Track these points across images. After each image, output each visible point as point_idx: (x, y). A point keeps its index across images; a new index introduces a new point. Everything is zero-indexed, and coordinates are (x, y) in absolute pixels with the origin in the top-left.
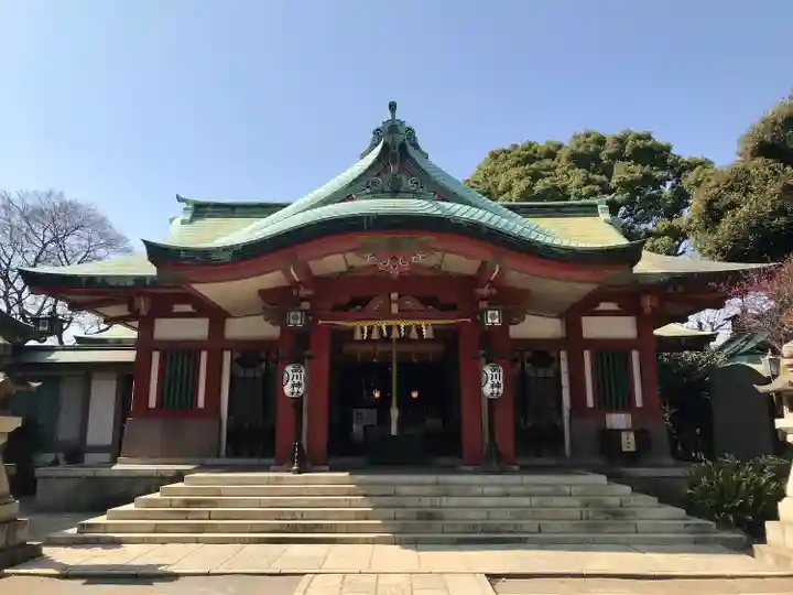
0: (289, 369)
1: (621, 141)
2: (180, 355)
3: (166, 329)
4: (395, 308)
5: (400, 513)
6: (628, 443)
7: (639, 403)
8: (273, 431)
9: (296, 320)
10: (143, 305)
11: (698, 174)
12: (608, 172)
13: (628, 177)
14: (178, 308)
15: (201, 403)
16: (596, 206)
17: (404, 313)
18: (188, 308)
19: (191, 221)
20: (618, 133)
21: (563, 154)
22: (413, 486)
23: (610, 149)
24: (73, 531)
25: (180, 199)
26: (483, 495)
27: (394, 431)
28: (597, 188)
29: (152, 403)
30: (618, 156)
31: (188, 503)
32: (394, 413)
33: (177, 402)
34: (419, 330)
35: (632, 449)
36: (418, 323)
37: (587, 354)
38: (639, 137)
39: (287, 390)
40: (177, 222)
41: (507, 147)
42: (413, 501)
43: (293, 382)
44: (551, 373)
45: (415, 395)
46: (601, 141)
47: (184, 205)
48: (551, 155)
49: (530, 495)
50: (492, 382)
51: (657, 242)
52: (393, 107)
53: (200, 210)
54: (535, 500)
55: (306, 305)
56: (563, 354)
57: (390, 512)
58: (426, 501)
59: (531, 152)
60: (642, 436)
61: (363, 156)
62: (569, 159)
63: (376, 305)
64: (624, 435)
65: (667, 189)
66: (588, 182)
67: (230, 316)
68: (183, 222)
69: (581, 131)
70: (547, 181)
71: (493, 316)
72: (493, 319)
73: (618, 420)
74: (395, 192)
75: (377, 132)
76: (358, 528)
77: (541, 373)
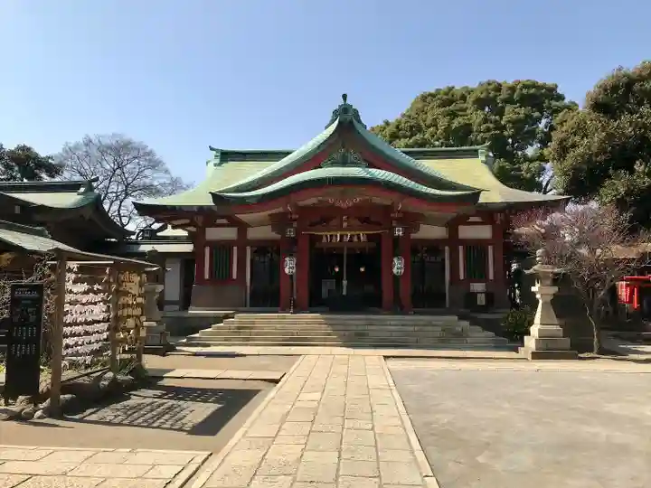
0: (287, 259)
1: (513, 89)
2: (222, 249)
3: (213, 234)
4: (345, 224)
5: (347, 333)
6: (481, 300)
7: (491, 277)
8: (278, 291)
9: (291, 233)
10: (200, 220)
11: (564, 116)
12: (501, 113)
13: (514, 117)
14: (219, 221)
15: (235, 277)
16: (476, 151)
17: (349, 228)
18: (224, 221)
19: (220, 164)
20: (510, 82)
21: (470, 99)
22: (356, 321)
23: (504, 95)
24: (185, 340)
25: (212, 149)
26: (390, 325)
27: (344, 293)
28: (491, 126)
29: (207, 277)
30: (509, 101)
31: (239, 328)
32: (345, 282)
33: (221, 275)
34: (359, 238)
35: (484, 303)
36: (358, 232)
37: (461, 248)
38: (525, 86)
39: (287, 271)
40: (211, 164)
41: (433, 91)
42: (354, 328)
43: (289, 266)
44: (439, 259)
45: (362, 270)
46: (498, 88)
47: (214, 152)
48: (463, 98)
49: (415, 325)
50: (398, 266)
51: (531, 165)
52: (345, 97)
53: (226, 156)
54: (416, 328)
55: (295, 224)
56: (447, 248)
57: (342, 333)
58: (360, 328)
59: (450, 96)
60: (489, 296)
61: (326, 128)
62: (474, 103)
63: (334, 222)
64: (479, 295)
65: (542, 125)
66: (486, 120)
67: (250, 226)
68: (215, 165)
69: (485, 80)
70: (460, 119)
71: (398, 230)
72: (399, 232)
73: (478, 287)
74: (344, 163)
75: (335, 113)
76: (325, 340)
77: (433, 259)
